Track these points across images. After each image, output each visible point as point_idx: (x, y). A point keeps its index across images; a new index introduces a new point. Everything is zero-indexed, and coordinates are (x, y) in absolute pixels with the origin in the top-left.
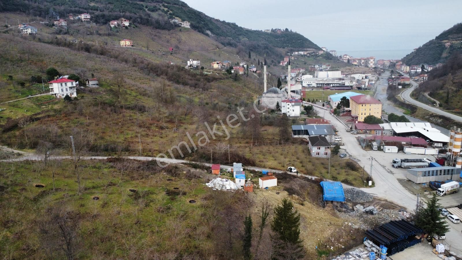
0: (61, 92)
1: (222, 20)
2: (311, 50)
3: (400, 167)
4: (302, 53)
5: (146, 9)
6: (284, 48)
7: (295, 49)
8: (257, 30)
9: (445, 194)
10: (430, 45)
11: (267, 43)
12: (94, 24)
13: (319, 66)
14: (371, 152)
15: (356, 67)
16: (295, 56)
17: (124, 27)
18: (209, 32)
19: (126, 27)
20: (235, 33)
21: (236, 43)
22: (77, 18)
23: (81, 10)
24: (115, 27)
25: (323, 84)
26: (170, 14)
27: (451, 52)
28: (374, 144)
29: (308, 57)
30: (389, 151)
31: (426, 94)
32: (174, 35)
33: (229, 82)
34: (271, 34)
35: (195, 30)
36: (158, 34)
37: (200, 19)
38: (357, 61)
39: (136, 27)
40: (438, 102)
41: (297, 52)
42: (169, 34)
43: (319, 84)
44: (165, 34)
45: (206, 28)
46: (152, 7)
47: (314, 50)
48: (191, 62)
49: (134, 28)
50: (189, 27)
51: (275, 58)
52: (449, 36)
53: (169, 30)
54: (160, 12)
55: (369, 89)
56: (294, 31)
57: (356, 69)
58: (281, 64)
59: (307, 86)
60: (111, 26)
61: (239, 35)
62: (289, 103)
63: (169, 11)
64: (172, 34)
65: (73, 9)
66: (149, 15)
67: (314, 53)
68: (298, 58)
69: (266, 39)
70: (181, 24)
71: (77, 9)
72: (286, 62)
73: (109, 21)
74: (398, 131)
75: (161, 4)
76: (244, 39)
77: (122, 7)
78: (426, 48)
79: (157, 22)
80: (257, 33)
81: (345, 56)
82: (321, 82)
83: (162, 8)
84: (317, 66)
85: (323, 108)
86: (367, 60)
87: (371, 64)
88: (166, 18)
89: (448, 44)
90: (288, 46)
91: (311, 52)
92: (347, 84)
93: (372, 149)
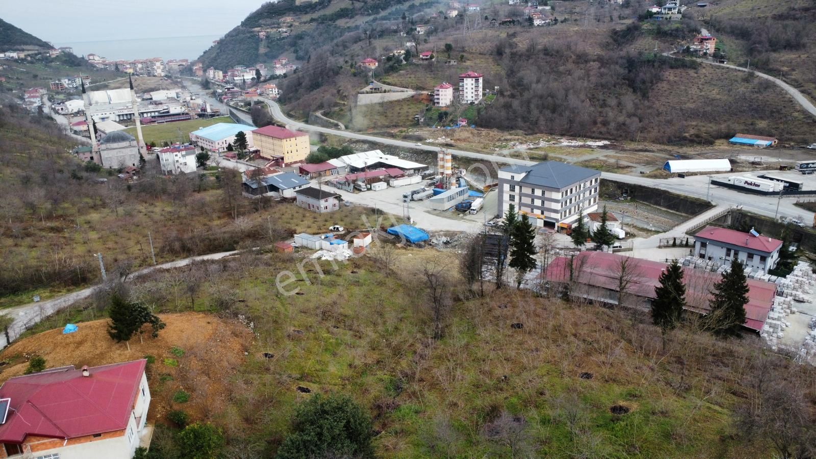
2: (32, 50)
4: (14, 55)
10: (237, 35)
13: (69, 80)
15: (135, 77)
27: (270, 45)
28: (362, 184)
29: (32, 62)
30: (379, 189)
31: (319, 115)
38: (128, 66)
40: (341, 124)
43: (123, 115)
47: (37, 48)
52: (260, 21)
62: (177, 153)
67: (40, 53)
74: (360, 165)
78: (232, 40)
81: (91, 57)
82: (126, 112)
86: (148, 64)
87: (159, 71)
89: (262, 34)
91: (33, 52)
92: (172, 111)
93: (360, 191)
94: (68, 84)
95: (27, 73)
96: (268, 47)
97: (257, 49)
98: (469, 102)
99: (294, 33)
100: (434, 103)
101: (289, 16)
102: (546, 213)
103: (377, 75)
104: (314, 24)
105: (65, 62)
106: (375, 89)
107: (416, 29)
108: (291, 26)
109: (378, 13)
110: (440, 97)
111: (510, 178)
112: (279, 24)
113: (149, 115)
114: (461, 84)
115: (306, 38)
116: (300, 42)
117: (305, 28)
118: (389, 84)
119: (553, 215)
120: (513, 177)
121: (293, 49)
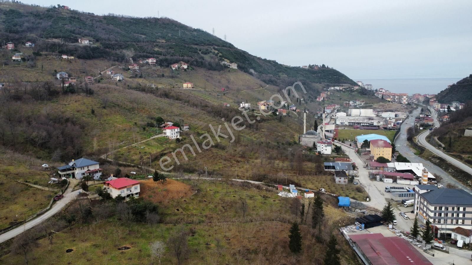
0: (171, 135)
1: (263, 58)
2: (346, 86)
3: (389, 192)
4: (338, 88)
5: (200, 52)
6: (320, 83)
7: (331, 84)
8: (296, 66)
9: (408, 206)
10: (463, 83)
11: (305, 79)
12: (159, 67)
13: (353, 102)
14: (375, 182)
15: (389, 103)
16: (331, 90)
17: (183, 69)
18: (252, 71)
19: (185, 70)
20: (276, 70)
21: (277, 80)
22: (145, 62)
23: (148, 55)
24: (176, 70)
25: (354, 123)
26: (220, 56)
28: (378, 177)
29: (344, 92)
30: (386, 182)
31: (436, 138)
32: (224, 75)
33: (275, 123)
34: (308, 70)
35: (242, 70)
36: (210, 75)
37: (245, 59)
38: (391, 97)
39: (193, 69)
40: (443, 145)
41: (333, 87)
42: (219, 75)
43: (351, 123)
44: (216, 75)
45: (250, 67)
46: (204, 50)
47: (349, 85)
48: (244, 104)
49: (191, 70)
50: (237, 68)
51: (312, 93)
53: (219, 71)
54: (211, 54)
55: (393, 130)
56: (330, 67)
57: (389, 106)
58: (318, 99)
59: (340, 124)
60: (173, 68)
61: (278, 72)
62: (323, 144)
63: (219, 54)
64: (222, 74)
65: (142, 54)
66: (203, 58)
67: (349, 88)
68: (334, 93)
69: (304, 75)
70: (230, 65)
71: (145, 54)
72: (323, 98)
73: (171, 64)
74: (398, 168)
75: (212, 47)
76: (283, 76)
77: (180, 51)
78: (459, 86)
79: (210, 64)
80: (296, 70)
81: (381, 90)
82: (353, 121)
83: (213, 51)
84: (352, 102)
85: (351, 147)
86: (400, 96)
87: (405, 101)
88: (217, 60)
90: (325, 81)
92: (375, 124)
93: (376, 180)
94: (352, 104)
95: (339, 97)
102: (427, 217)
105: (358, 93)
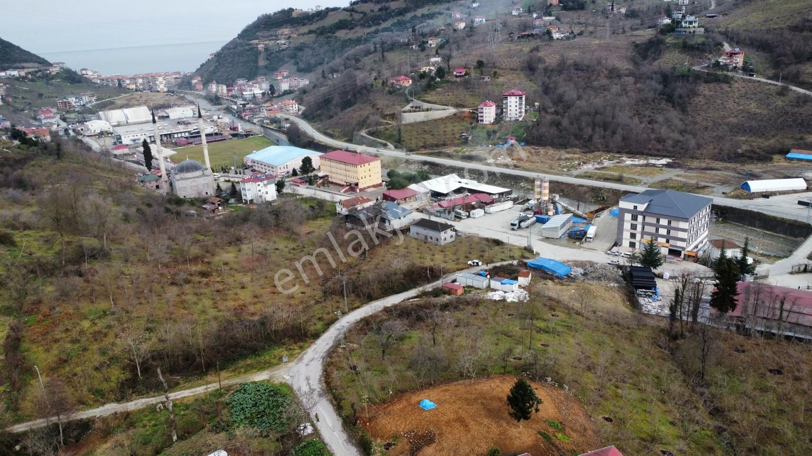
2: (32, 67)
4: (15, 73)
9: (593, 240)
10: (234, 48)
13: (75, 98)
27: (269, 58)
31: (364, 134)
38: (129, 81)
40: (389, 143)
47: (36, 65)
52: (258, 33)
67: (40, 71)
68: (13, 86)
81: (84, 72)
86: (150, 79)
87: (162, 86)
89: (261, 47)
91: (33, 70)
93: (461, 218)
94: (76, 102)
95: (30, 91)
96: (267, 59)
97: (256, 62)
98: (513, 119)
99: (292, 45)
100: (478, 121)
101: (286, 28)
102: (671, 242)
103: (415, 93)
104: (313, 36)
105: (66, 79)
106: (416, 107)
107: (427, 42)
108: (289, 37)
109: (379, 24)
110: (484, 115)
111: (632, 208)
112: (276, 36)
113: (180, 135)
114: (504, 102)
115: (306, 50)
116: (300, 53)
117: (302, 40)
118: (429, 102)
119: (680, 244)
120: (635, 207)
121: (293, 61)
